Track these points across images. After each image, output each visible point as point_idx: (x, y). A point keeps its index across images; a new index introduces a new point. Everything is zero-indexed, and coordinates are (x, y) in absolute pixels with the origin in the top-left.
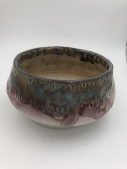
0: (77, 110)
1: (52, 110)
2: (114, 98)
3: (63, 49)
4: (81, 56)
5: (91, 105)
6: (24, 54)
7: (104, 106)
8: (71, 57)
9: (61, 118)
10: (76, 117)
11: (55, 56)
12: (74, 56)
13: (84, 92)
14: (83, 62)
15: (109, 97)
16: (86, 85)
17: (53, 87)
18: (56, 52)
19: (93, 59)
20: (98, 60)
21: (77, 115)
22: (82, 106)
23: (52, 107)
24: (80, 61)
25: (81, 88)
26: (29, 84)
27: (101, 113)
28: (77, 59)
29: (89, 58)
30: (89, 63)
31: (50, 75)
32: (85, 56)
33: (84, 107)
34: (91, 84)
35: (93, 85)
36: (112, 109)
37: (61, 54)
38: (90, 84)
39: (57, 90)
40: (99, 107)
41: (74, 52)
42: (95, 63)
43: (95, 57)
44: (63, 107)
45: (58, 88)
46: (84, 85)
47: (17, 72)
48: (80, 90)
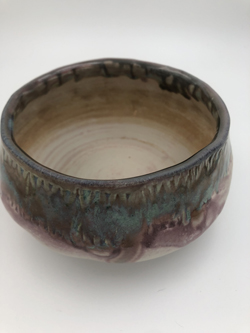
0: (140, 238)
1: (84, 242)
2: (227, 192)
3: (117, 65)
4: (160, 80)
5: (172, 224)
6: (26, 93)
7: (201, 219)
8: (139, 81)
9: (107, 254)
10: (139, 251)
11: (100, 80)
12: (144, 80)
13: (154, 203)
14: (166, 92)
15: (213, 196)
16: (159, 188)
17: (85, 198)
18: (103, 71)
19: (188, 90)
20: (198, 94)
21: (140, 247)
22: (151, 230)
23: (84, 238)
24: (160, 91)
25: (148, 195)
26: (33, 184)
27: (193, 235)
28: (152, 86)
29: (179, 86)
30: (179, 96)
31: (94, 120)
32: (170, 81)
33: (155, 231)
34: (172, 183)
35: (177, 184)
36: (221, 217)
37: (115, 75)
38: (168, 183)
39: (93, 205)
40: (190, 224)
41: (143, 70)
42: (193, 99)
43: (192, 87)
44: (108, 238)
45: (96, 200)
46: (155, 187)
47: (7, 153)
48: (144, 200)
